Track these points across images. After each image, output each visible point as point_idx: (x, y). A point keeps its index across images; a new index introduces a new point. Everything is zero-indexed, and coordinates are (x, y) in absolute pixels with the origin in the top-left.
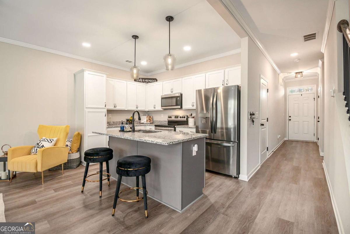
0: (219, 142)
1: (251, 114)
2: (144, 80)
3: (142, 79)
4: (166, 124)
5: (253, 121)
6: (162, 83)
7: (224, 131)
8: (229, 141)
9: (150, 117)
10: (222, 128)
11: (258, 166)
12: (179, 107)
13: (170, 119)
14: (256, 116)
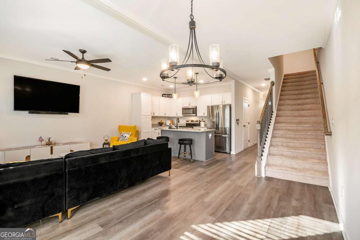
0: (220, 135)
1: (237, 120)
2: (168, 96)
3: (167, 95)
4: (185, 125)
5: (238, 124)
6: (182, 98)
7: (223, 129)
8: (226, 134)
9: (172, 121)
10: (222, 128)
11: (242, 149)
12: (195, 115)
13: (188, 122)
14: (240, 121)
